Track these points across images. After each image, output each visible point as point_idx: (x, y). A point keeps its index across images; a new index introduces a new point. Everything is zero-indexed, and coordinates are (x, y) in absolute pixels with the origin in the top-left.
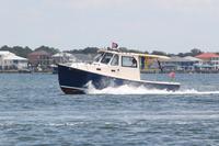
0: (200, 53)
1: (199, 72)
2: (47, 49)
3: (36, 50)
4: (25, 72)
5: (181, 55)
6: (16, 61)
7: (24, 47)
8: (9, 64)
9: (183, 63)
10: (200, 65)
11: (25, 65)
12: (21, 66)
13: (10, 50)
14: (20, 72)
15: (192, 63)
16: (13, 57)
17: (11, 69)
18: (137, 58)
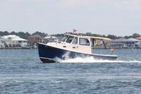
0: (139, 36)
1: (138, 48)
2: (40, 34)
3: (34, 34)
4: (26, 48)
5: (126, 37)
6: (20, 42)
8: (15, 43)
9: (127, 43)
10: (138, 44)
11: (26, 44)
12: (23, 45)
13: (17, 34)
14: (23, 48)
15: (133, 43)
16: (18, 39)
17: (17, 46)
18: (89, 40)
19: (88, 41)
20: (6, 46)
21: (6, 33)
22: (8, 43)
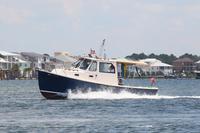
2: (190, 56)
3: (181, 57)
6: (162, 68)
7: (169, 55)
8: (156, 70)
11: (170, 71)
12: (166, 72)
13: (157, 57)
16: (159, 64)
17: (158, 74)
18: (115, 65)
19: (113, 67)
20: (143, 74)
21: (142, 56)
22: (144, 70)
